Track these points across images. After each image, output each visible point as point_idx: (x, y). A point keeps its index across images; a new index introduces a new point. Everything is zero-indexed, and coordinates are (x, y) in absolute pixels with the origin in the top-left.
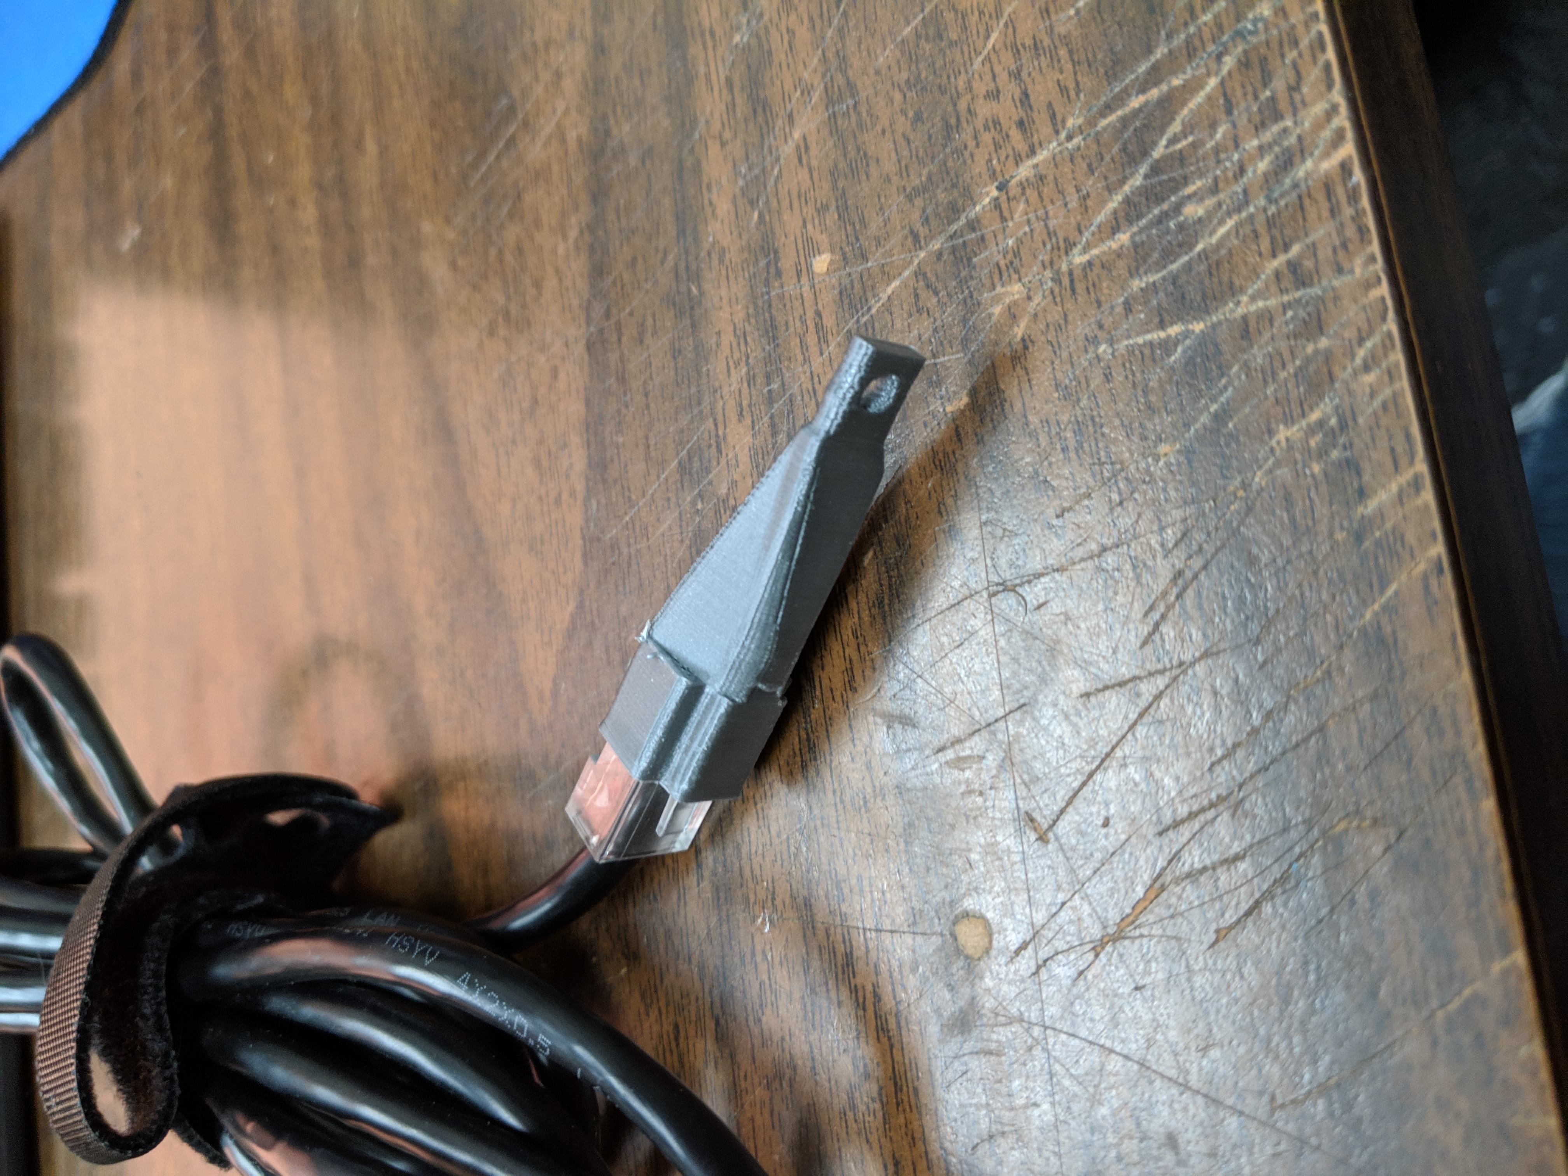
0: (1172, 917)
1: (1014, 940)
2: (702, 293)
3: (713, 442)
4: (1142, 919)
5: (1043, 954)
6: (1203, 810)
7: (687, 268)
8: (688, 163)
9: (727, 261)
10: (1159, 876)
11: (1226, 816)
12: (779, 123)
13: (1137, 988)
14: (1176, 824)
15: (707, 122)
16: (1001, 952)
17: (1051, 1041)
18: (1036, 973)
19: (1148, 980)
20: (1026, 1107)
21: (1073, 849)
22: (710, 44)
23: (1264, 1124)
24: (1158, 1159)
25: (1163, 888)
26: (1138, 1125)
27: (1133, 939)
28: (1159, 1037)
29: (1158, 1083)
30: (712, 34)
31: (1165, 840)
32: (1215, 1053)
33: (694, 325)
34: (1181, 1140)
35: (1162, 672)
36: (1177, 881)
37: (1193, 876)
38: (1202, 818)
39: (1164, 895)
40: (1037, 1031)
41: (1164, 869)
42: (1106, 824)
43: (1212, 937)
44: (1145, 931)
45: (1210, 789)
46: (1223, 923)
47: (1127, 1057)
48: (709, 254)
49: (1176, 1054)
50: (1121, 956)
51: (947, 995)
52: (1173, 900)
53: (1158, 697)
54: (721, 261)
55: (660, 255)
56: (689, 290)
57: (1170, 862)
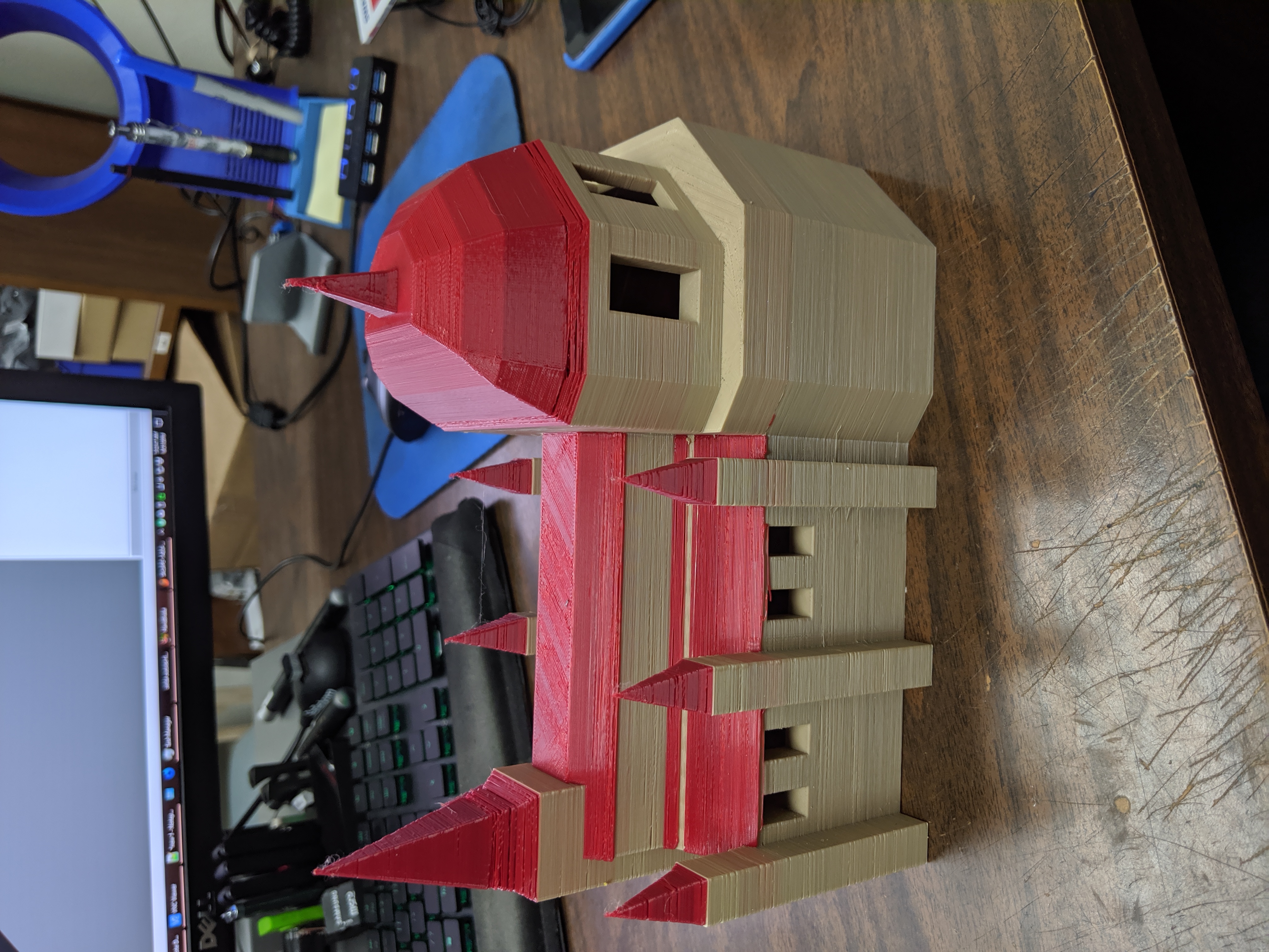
0: (1198, 796)
1: (1139, 806)
2: (982, 549)
3: (992, 608)
4: (1187, 797)
5: (1152, 810)
6: (1205, 758)
7: (974, 537)
8: (971, 495)
9: (993, 537)
10: (1192, 781)
11: (1214, 760)
12: (1012, 486)
13: (1187, 822)
14: (1196, 763)
15: (978, 480)
16: (1134, 810)
17: (1157, 843)
18: (1149, 818)
19: (1191, 819)
20: (1149, 868)
21: (1159, 772)
22: (977, 449)
23: (1239, 869)
24: (1201, 884)
25: (1193, 786)
26: (1192, 872)
27: (1184, 804)
28: (1197, 840)
29: (1198, 856)
30: (978, 445)
31: (1193, 769)
32: (1218, 845)
33: (979, 560)
34: (1209, 877)
35: (1186, 708)
36: (1198, 783)
37: (1204, 781)
38: (1206, 760)
39: (1194, 788)
40: (1151, 840)
41: (1193, 779)
42: (1170, 763)
43: (1212, 803)
44: (1188, 801)
45: (1208, 750)
46: (1217, 798)
47: (1186, 847)
48: (984, 532)
49: (1203, 845)
50: (1180, 810)
51: (1114, 828)
52: (1198, 790)
53: (1186, 717)
54: (990, 536)
55: (961, 530)
56: (976, 547)
57: (1195, 776)
